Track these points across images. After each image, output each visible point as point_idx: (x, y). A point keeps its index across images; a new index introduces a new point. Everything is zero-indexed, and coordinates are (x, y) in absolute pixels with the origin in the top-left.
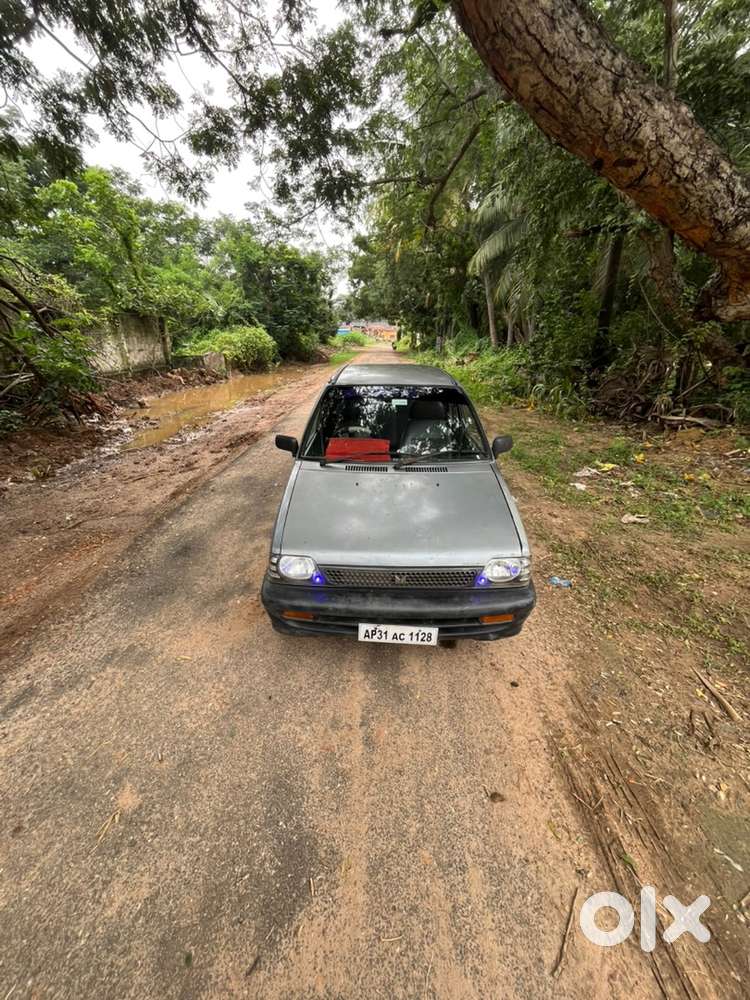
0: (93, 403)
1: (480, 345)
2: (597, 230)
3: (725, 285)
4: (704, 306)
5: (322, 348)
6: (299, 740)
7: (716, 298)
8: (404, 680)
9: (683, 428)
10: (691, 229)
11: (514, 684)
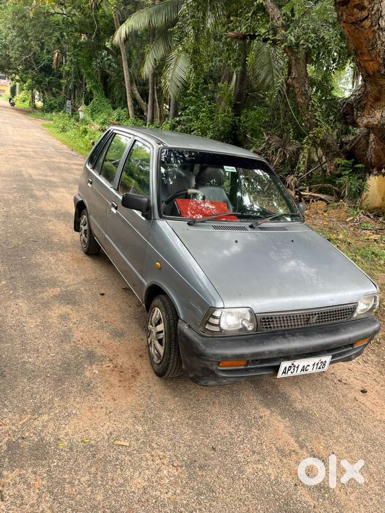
1: (119, 115)
2: (253, 37)
3: (364, 102)
4: (348, 115)
6: (269, 475)
7: (358, 110)
9: (313, 201)
10: (370, 61)
11: (363, 391)
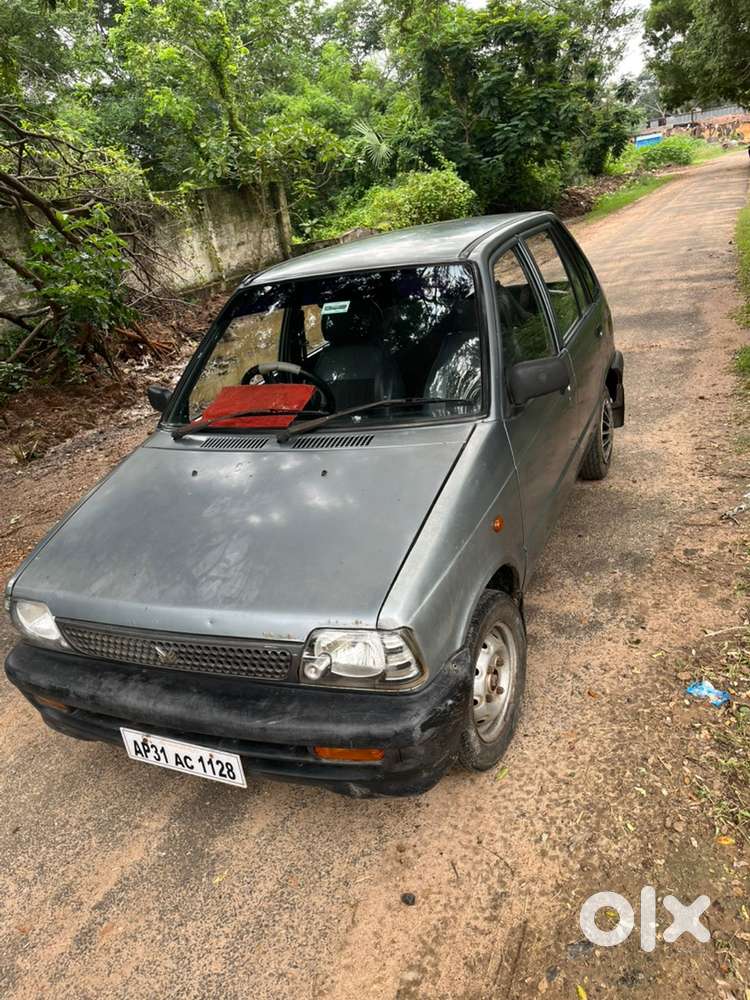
0: (144, 341)
5: (585, 186)
8: (220, 845)
11: (408, 899)
